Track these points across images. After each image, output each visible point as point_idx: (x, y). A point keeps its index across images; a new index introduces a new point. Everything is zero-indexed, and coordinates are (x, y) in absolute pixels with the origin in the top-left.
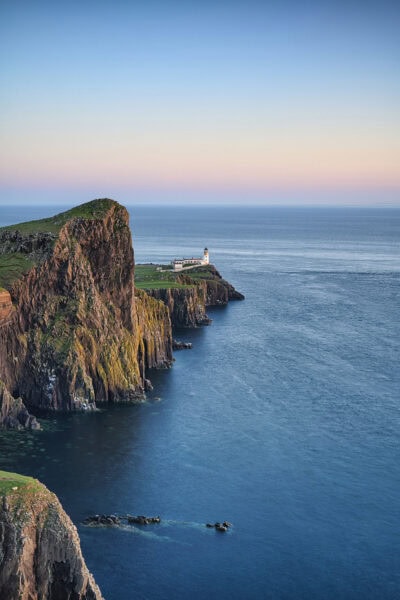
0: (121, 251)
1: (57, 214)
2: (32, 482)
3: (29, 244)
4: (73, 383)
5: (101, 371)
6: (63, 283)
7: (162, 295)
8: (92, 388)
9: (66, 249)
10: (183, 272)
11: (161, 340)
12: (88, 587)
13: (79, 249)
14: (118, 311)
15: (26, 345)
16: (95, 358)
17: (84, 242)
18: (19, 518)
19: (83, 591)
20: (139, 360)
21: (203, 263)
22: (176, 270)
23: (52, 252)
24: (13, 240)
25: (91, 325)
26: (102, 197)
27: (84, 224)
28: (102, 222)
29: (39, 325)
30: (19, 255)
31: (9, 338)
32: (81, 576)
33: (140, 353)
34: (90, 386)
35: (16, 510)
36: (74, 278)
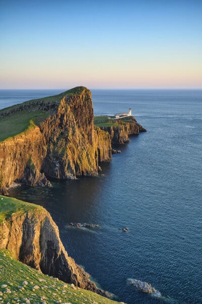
0: (88, 110)
1: (60, 93)
2: (40, 208)
3: (48, 107)
4: (66, 167)
5: (79, 162)
6: (62, 123)
7: (108, 130)
8: (74, 169)
9: (64, 109)
10: (120, 119)
11: (106, 149)
12: (62, 252)
13: (69, 109)
14: (86, 136)
15: (46, 150)
16: (76, 156)
17: (72, 106)
18: (33, 222)
19: (59, 253)
20: (96, 158)
21: (128, 115)
22: (117, 118)
23: (57, 110)
24: (41, 105)
25: (74, 142)
26: (80, 86)
27: (72, 98)
28: (79, 97)
29: (52, 142)
30: (43, 111)
31: (39, 147)
32: (59, 247)
33: (96, 155)
34: (73, 168)
35: (32, 219)
36: (67, 121)
